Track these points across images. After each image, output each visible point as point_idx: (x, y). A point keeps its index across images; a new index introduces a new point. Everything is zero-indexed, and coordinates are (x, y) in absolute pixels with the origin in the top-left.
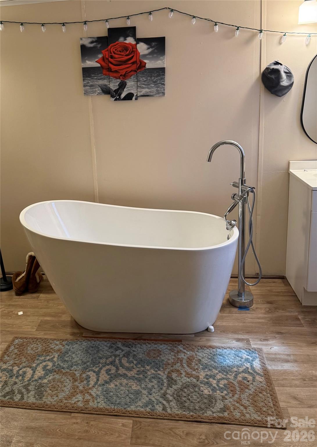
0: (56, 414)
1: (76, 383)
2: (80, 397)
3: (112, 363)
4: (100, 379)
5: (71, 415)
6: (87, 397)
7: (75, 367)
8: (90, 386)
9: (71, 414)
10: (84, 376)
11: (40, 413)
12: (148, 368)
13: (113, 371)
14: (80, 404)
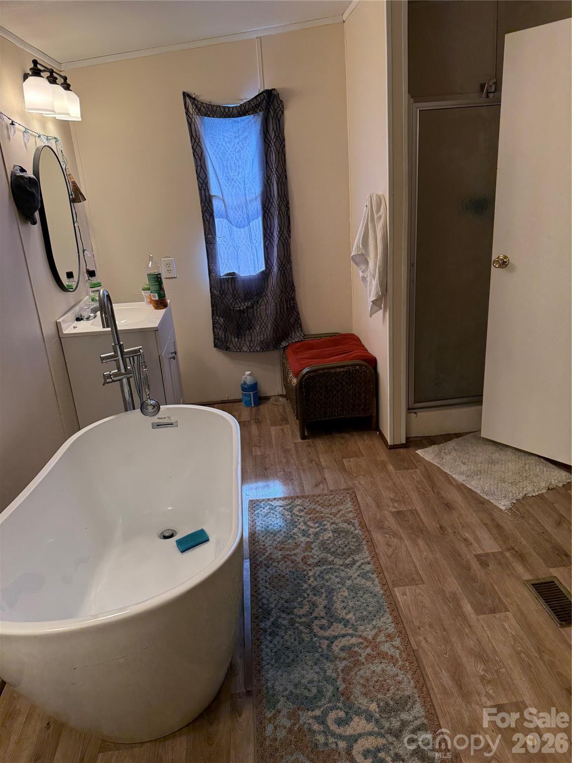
0: (425, 669)
1: (362, 659)
2: (385, 648)
3: (309, 626)
4: (343, 632)
5: (418, 650)
6: (382, 638)
7: (329, 673)
8: (360, 640)
9: (416, 650)
10: (343, 655)
11: (433, 689)
12: (305, 586)
13: (324, 622)
14: (397, 642)
